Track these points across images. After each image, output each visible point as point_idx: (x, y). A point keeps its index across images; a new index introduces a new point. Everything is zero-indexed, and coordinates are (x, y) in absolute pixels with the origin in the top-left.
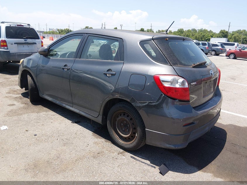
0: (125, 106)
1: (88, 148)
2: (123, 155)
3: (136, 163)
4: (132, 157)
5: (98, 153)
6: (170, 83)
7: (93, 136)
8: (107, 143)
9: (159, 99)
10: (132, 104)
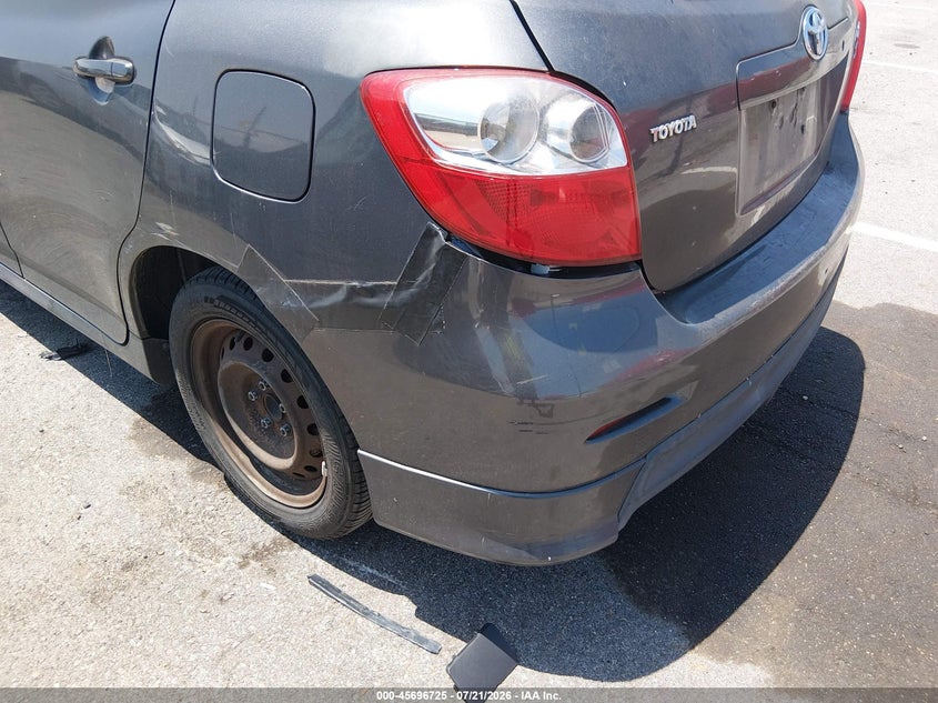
0: (232, 296)
1: (81, 527)
2: (271, 571)
3: (331, 625)
4: (316, 581)
5: (127, 567)
6: (476, 145)
7: (134, 438)
8: (201, 486)
9: (417, 263)
10: (257, 291)
